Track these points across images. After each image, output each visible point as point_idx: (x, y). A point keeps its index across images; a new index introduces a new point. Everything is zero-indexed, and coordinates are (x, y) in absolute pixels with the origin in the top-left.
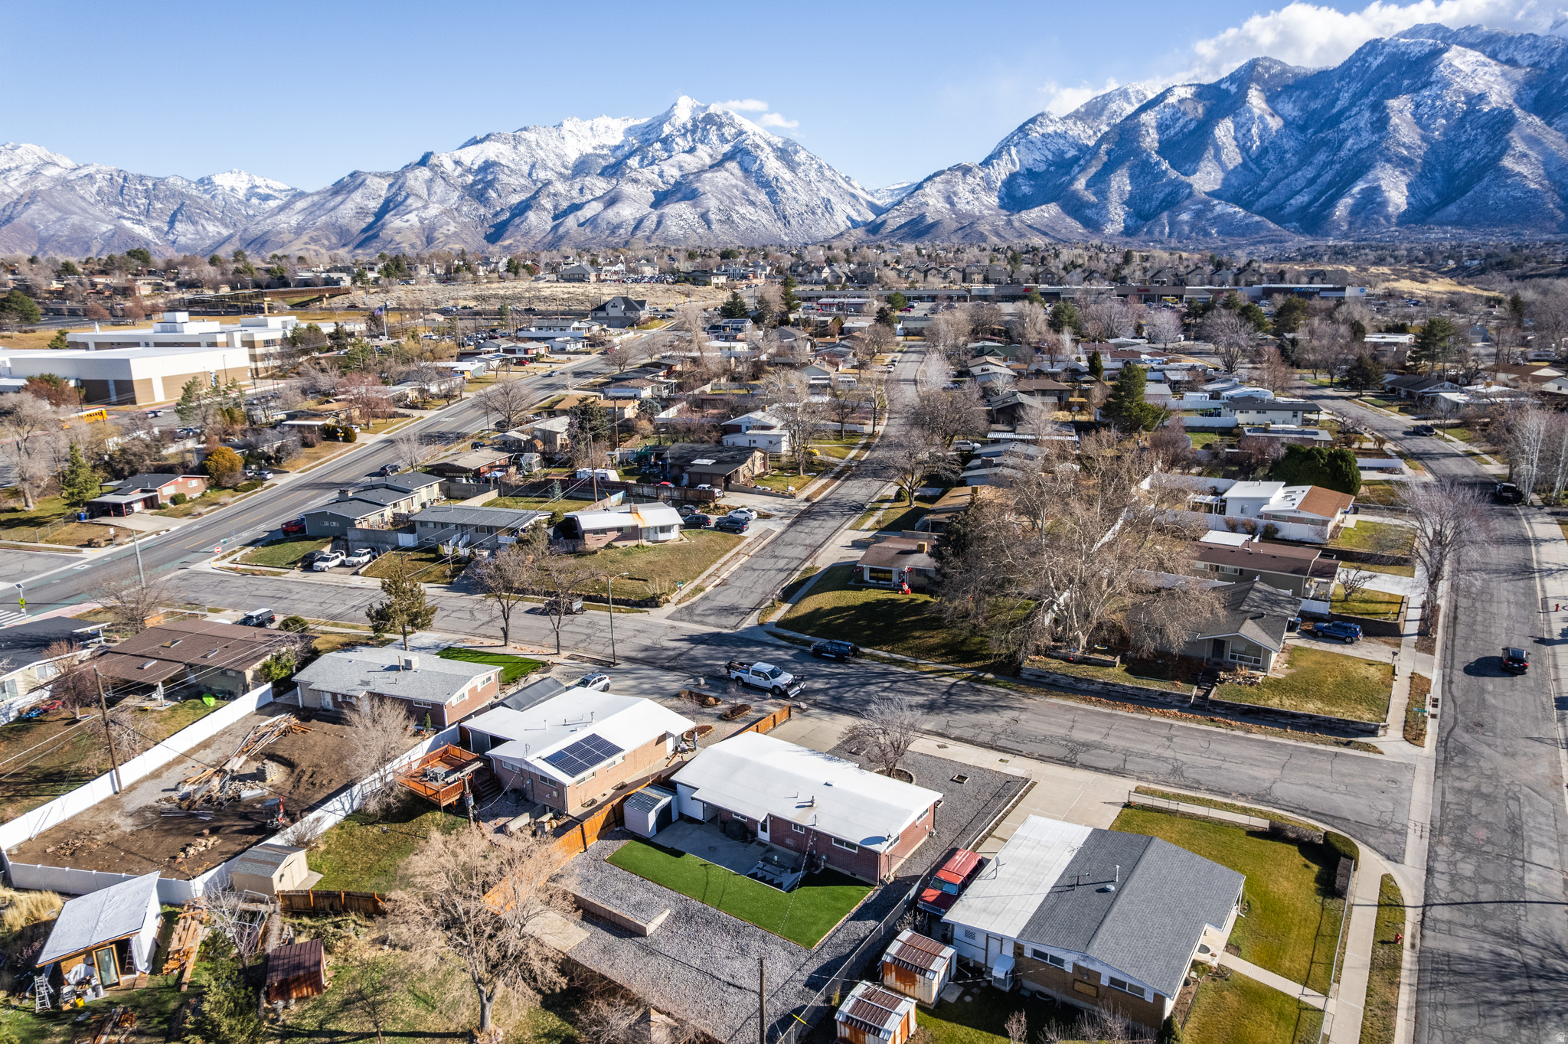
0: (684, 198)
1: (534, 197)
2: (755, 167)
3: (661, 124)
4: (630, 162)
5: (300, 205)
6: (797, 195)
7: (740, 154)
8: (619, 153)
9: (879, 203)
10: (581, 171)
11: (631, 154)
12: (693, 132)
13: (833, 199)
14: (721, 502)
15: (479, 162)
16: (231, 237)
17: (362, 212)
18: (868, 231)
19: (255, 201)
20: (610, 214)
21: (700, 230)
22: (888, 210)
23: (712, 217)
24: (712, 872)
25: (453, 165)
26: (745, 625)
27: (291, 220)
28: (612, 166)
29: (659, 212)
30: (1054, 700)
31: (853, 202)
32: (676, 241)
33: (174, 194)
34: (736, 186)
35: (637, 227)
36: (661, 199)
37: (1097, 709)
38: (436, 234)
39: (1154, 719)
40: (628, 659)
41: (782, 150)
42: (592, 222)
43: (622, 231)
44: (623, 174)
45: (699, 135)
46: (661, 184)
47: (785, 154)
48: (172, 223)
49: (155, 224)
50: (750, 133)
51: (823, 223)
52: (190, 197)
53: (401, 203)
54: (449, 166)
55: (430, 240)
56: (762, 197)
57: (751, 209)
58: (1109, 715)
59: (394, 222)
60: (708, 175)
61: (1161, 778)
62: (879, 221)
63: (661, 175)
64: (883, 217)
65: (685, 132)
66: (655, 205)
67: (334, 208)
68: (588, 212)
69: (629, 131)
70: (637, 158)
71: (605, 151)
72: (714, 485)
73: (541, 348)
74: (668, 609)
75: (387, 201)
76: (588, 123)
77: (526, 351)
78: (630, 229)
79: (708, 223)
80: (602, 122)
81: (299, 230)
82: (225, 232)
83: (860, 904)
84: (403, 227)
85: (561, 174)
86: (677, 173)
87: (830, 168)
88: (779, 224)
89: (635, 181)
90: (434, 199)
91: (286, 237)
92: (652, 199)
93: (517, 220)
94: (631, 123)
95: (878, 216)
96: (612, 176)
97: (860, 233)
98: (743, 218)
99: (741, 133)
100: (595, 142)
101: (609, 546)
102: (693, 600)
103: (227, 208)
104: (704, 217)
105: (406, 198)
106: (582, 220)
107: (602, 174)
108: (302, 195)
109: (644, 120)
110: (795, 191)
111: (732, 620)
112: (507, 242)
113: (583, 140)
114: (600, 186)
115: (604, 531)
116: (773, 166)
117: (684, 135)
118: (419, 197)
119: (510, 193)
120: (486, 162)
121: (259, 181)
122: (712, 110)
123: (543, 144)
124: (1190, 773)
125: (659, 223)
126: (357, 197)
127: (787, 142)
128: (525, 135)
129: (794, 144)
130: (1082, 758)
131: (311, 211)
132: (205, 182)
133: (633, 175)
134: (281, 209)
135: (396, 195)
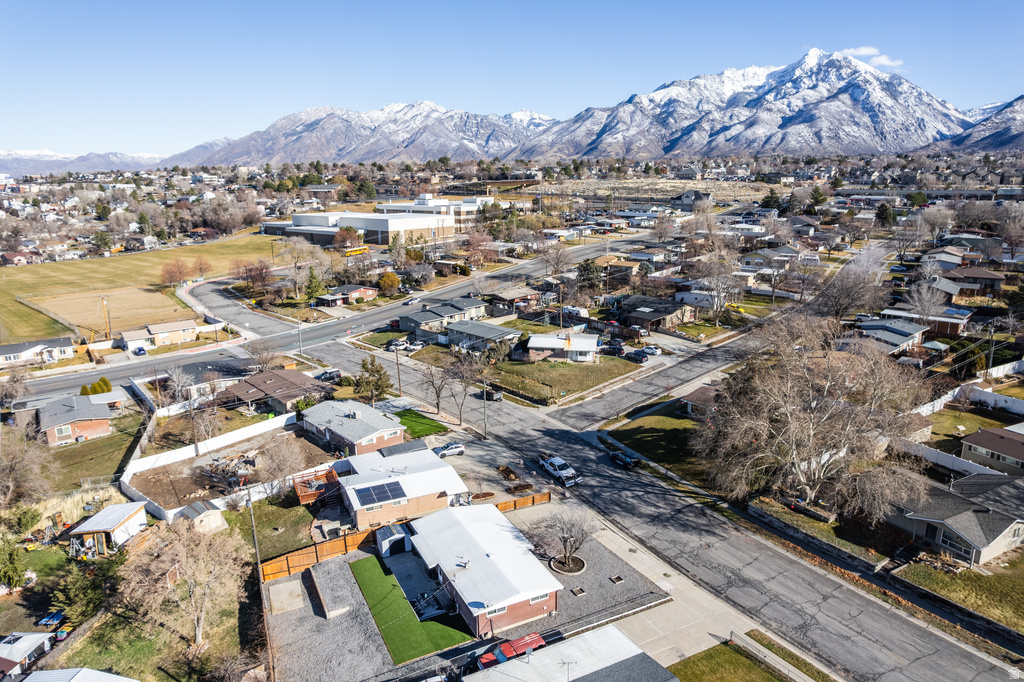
0: (804, 121)
1: (698, 122)
2: (863, 97)
3: (794, 70)
4: (768, 97)
5: (555, 129)
6: (894, 115)
7: (853, 89)
8: (761, 91)
9: (970, 120)
10: (733, 104)
11: (770, 91)
12: (817, 74)
13: (926, 118)
14: (643, 340)
15: (665, 100)
16: (516, 148)
17: (589, 133)
18: (953, 143)
19: (532, 127)
20: (749, 133)
21: (813, 144)
22: (975, 126)
23: (823, 134)
24: (395, 592)
25: (648, 102)
26: (589, 429)
27: (550, 137)
28: (754, 100)
29: (783, 131)
30: (757, 538)
31: (945, 120)
32: (793, 151)
33: (491, 124)
34: (845, 112)
35: (766, 142)
36: (787, 122)
37: (789, 555)
38: (633, 147)
39: (831, 577)
40: (498, 437)
41: (887, 83)
42: (736, 138)
43: (755, 144)
44: (762, 105)
45: (821, 75)
46: (788, 112)
47: (890, 87)
48: (487, 141)
49: (479, 142)
50: (863, 72)
51: (915, 137)
52: (498, 126)
53: (614, 127)
54: (645, 102)
55: (628, 150)
56: (866, 119)
57: (855, 128)
58: (792, 562)
59: (608, 139)
60: (825, 104)
61: (784, 629)
62: (964, 135)
63: (789, 106)
64: (968, 131)
65: (811, 74)
66: (781, 127)
67: (574, 131)
68: (733, 132)
69: (770, 76)
70: (773, 94)
71: (752, 90)
72: (643, 327)
73: (623, 223)
74: (552, 408)
75: (606, 126)
76: (741, 72)
77: (611, 225)
78: (762, 143)
79: (820, 138)
80: (750, 70)
81: (552, 144)
82: (514, 146)
83: (454, 647)
84: (613, 142)
85: (718, 107)
86: (800, 104)
87: (928, 94)
88: (877, 139)
89: (770, 110)
90: (634, 124)
91: (545, 148)
92: (780, 122)
93: (685, 138)
94: (773, 69)
95: (965, 130)
96: (753, 107)
97: (945, 144)
98: (848, 134)
99: (855, 72)
100: (745, 84)
101: (544, 360)
102: (572, 405)
103: (517, 132)
104: (818, 135)
105: (617, 124)
106: (729, 137)
107: (747, 106)
108: (558, 123)
109: (782, 67)
110: (894, 113)
111: (584, 423)
112: (677, 152)
113: (737, 83)
114: (744, 114)
115: (542, 349)
116: (877, 95)
117: (810, 76)
118: (625, 123)
119: (683, 120)
120: (669, 100)
121: (536, 116)
122: (834, 57)
123: (708, 87)
124: (815, 634)
125: (783, 139)
126: (588, 124)
127: (894, 77)
128: (698, 81)
129: (900, 78)
130: (732, 592)
131: (560, 133)
132: (507, 117)
133: (768, 106)
134: (545, 132)
135: (611, 122)
